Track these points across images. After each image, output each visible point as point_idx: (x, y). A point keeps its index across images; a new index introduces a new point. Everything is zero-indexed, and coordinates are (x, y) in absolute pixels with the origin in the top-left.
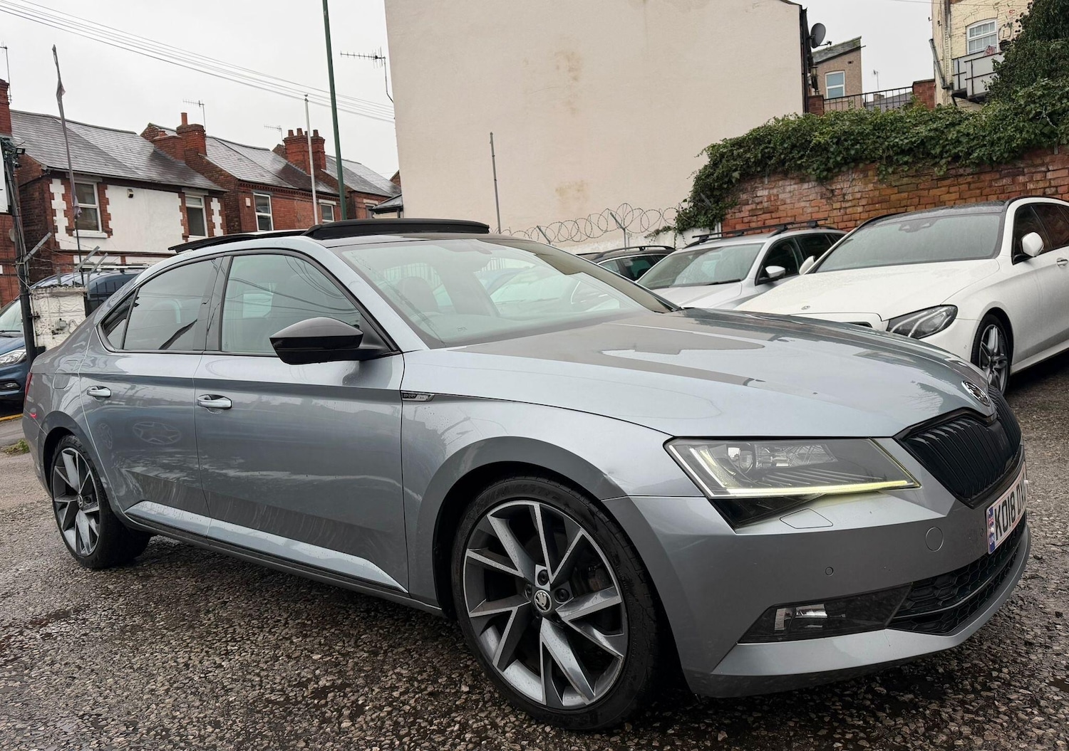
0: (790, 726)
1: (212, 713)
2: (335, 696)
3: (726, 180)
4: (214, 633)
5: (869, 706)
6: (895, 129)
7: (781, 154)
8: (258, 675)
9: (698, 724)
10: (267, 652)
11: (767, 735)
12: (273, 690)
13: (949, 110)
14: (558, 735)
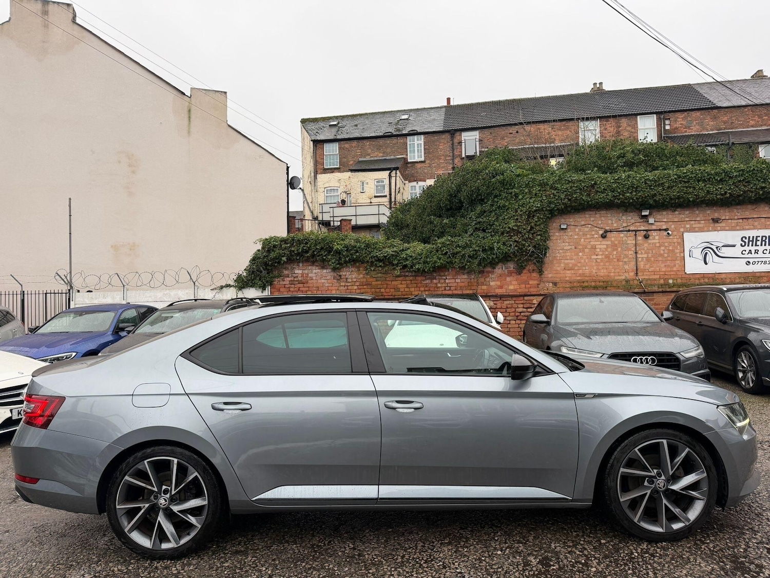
3: (277, 261)
7: (314, 251)
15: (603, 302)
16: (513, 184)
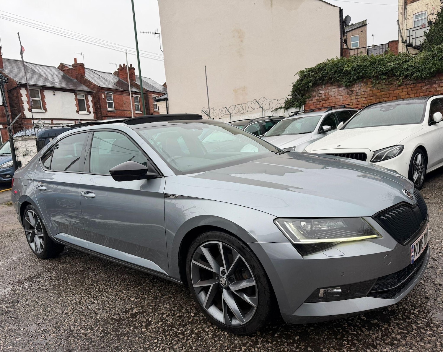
0: (325, 334)
1: (90, 324)
2: (140, 317)
3: (306, 86)
4: (91, 288)
5: (359, 325)
6: (380, 64)
7: (330, 75)
8: (109, 307)
9: (287, 332)
10: (112, 297)
11: (316, 338)
12: (114, 314)
13: (404, 55)
14: (230, 336)
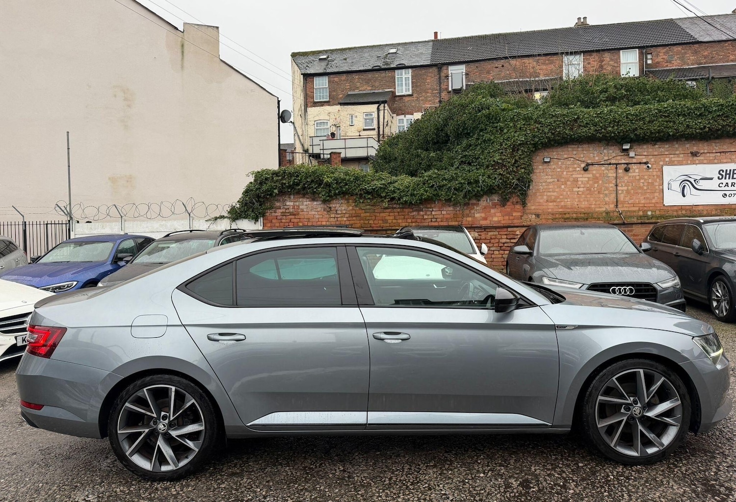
3: (269, 193)
6: (364, 181)
7: (305, 184)
15: (584, 234)
16: (498, 119)
